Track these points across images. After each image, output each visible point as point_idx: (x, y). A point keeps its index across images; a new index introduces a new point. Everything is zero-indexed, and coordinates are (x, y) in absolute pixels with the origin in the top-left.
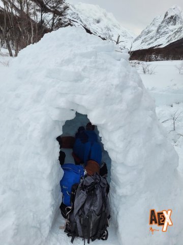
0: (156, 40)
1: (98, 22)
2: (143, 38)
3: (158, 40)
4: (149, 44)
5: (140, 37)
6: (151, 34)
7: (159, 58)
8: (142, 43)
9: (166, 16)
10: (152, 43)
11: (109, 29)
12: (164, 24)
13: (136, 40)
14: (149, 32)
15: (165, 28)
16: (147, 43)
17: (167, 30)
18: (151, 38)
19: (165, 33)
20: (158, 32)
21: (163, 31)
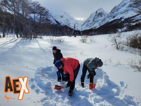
0: (93, 25)
1: (62, 17)
2: (86, 24)
3: (94, 25)
4: (90, 27)
5: (84, 23)
6: (90, 22)
7: (96, 34)
8: (86, 26)
9: (96, 13)
10: (91, 26)
11: (68, 21)
12: (96, 17)
13: (83, 25)
14: (89, 21)
15: (97, 19)
16: (89, 26)
17: (98, 20)
18: (91, 24)
19: (97, 21)
20: (93, 21)
21: (96, 20)
